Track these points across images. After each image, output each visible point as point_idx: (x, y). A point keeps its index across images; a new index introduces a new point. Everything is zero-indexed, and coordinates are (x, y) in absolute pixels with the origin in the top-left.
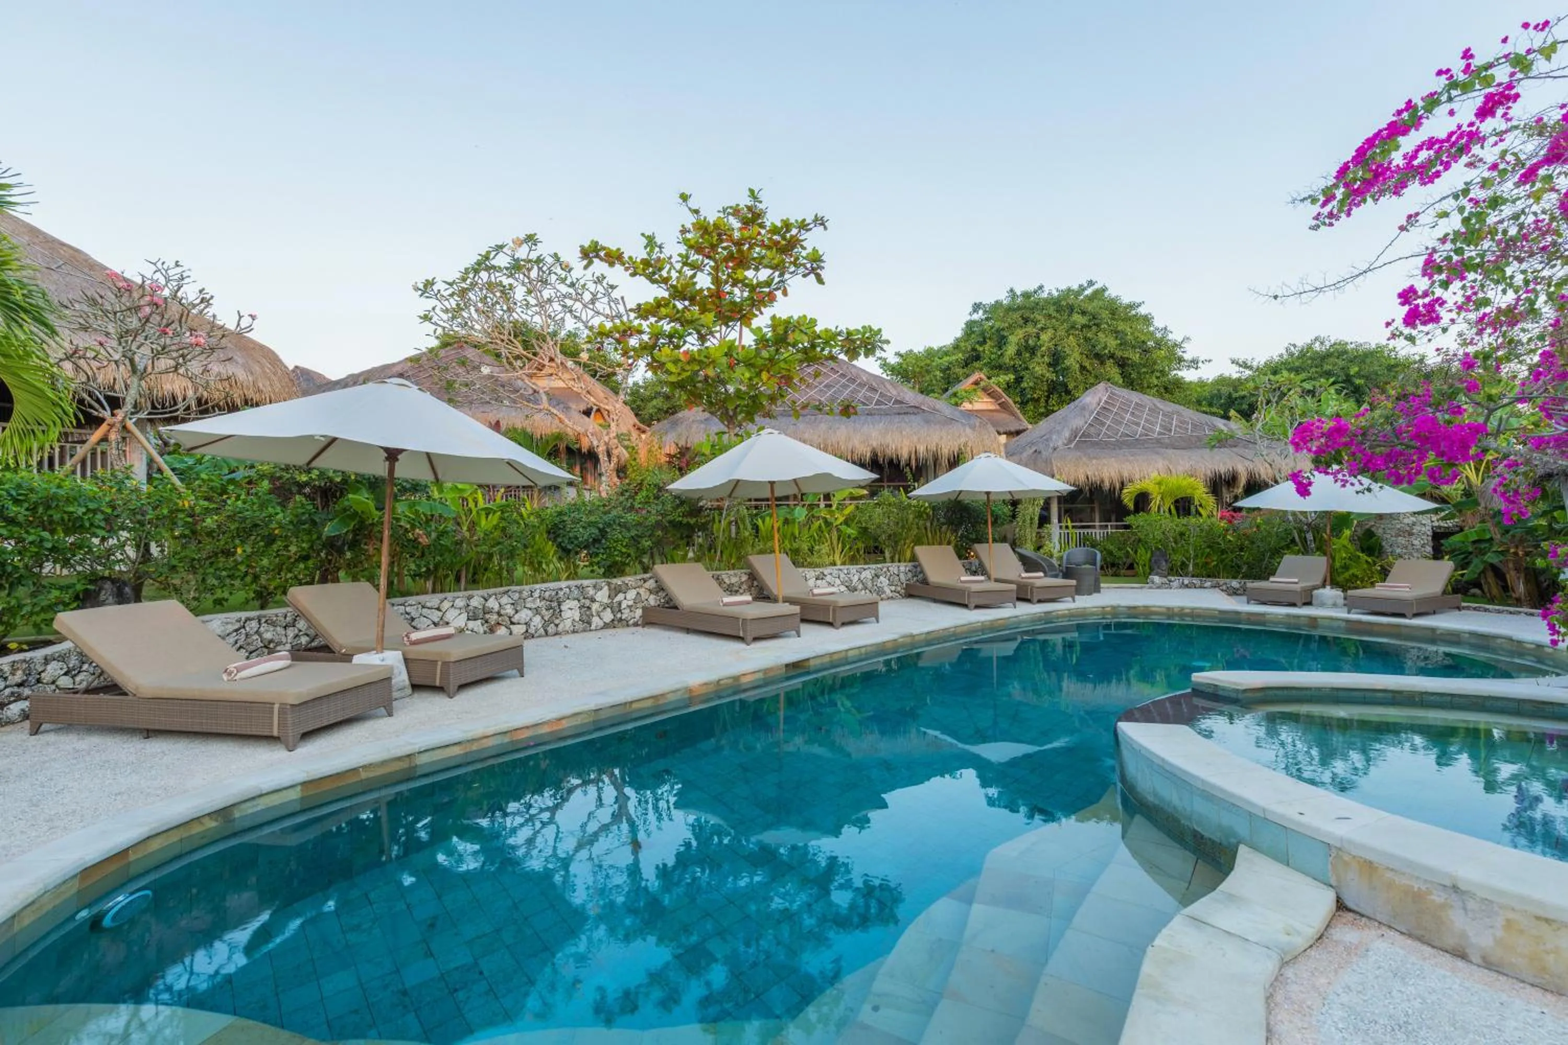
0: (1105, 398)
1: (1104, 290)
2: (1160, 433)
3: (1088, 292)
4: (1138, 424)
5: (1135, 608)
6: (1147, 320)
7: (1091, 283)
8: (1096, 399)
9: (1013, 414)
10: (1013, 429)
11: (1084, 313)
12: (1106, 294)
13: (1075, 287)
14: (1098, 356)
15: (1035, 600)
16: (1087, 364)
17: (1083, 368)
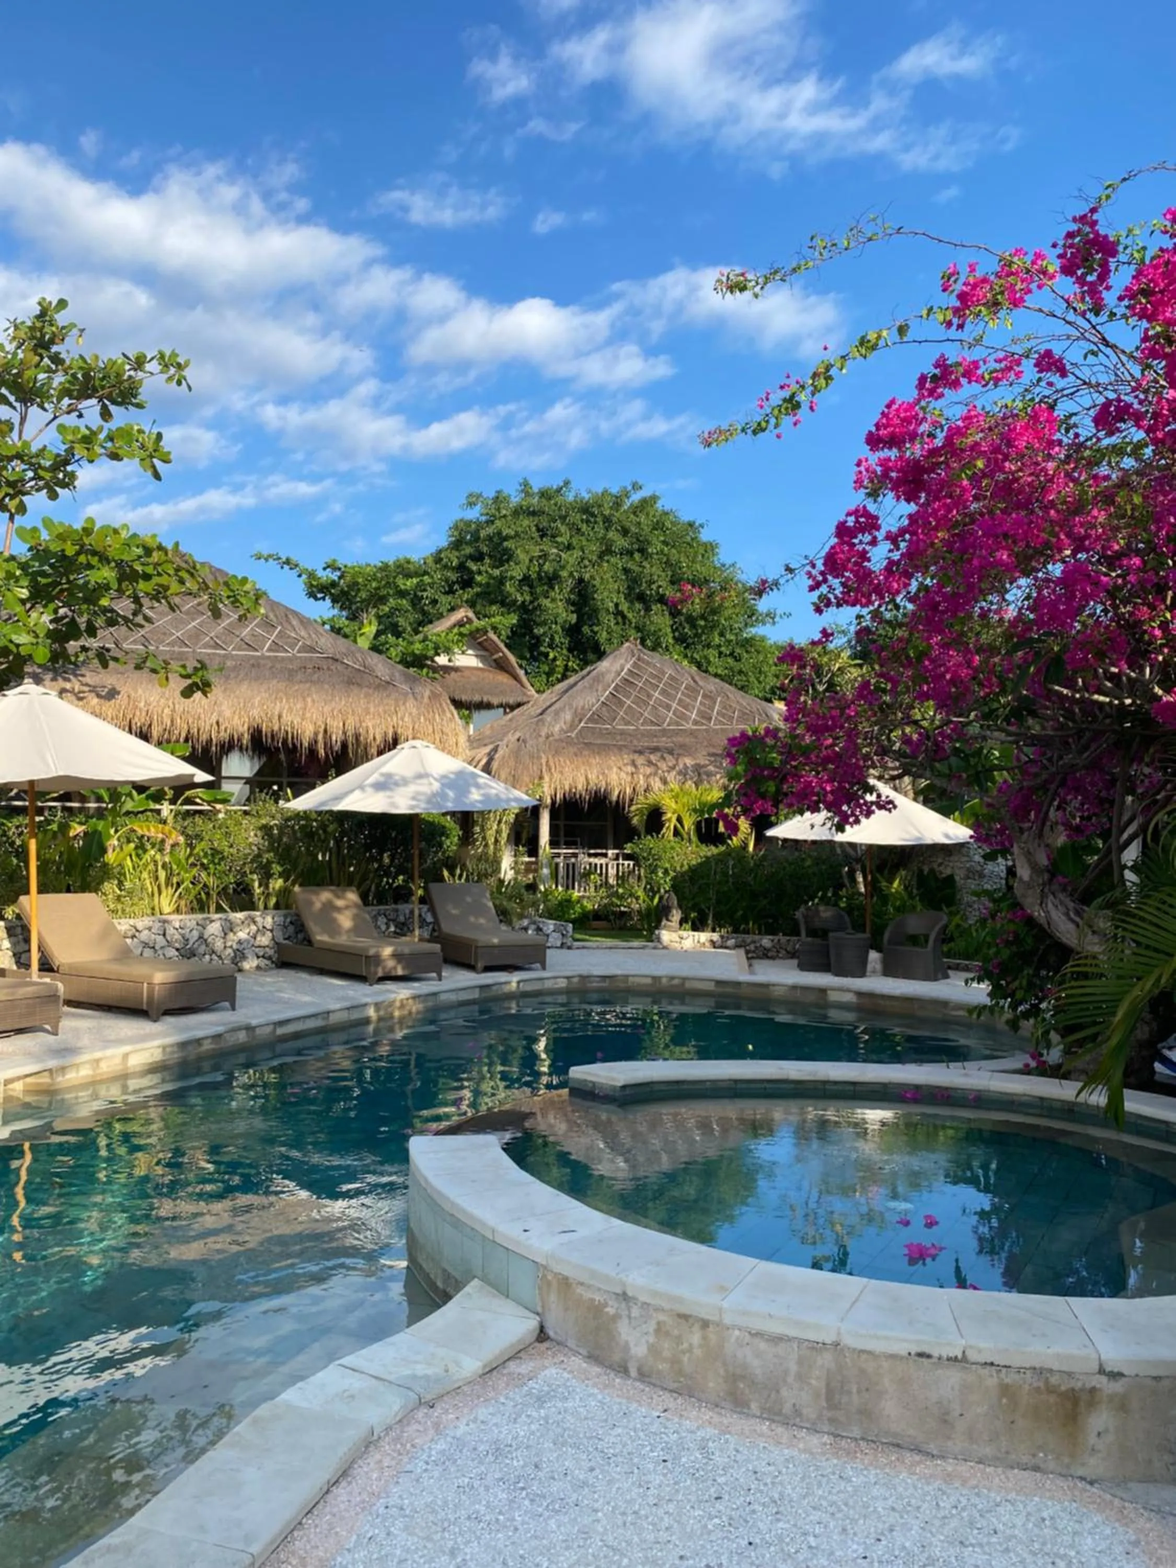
0: (628, 666)
1: (654, 498)
2: (696, 723)
3: (636, 497)
4: (668, 707)
5: (611, 977)
6: (710, 548)
7: (636, 487)
8: (617, 666)
9: (516, 678)
10: (511, 701)
11: (625, 532)
12: (659, 505)
13: (615, 490)
14: (641, 598)
15: (480, 965)
16: (624, 607)
17: (619, 613)
